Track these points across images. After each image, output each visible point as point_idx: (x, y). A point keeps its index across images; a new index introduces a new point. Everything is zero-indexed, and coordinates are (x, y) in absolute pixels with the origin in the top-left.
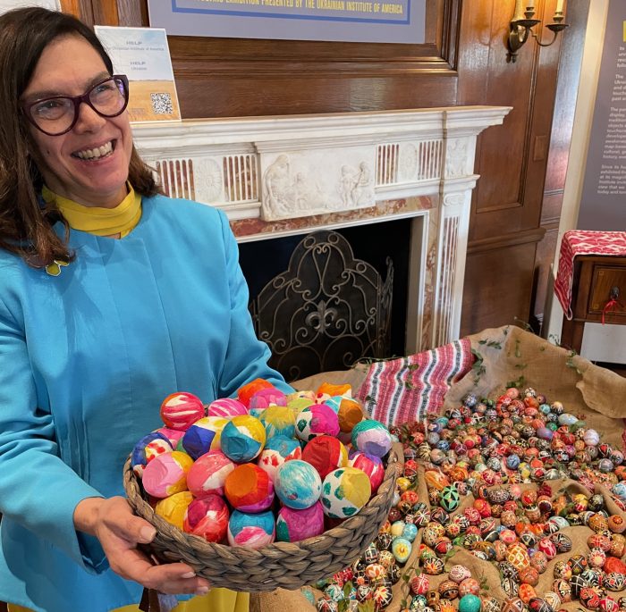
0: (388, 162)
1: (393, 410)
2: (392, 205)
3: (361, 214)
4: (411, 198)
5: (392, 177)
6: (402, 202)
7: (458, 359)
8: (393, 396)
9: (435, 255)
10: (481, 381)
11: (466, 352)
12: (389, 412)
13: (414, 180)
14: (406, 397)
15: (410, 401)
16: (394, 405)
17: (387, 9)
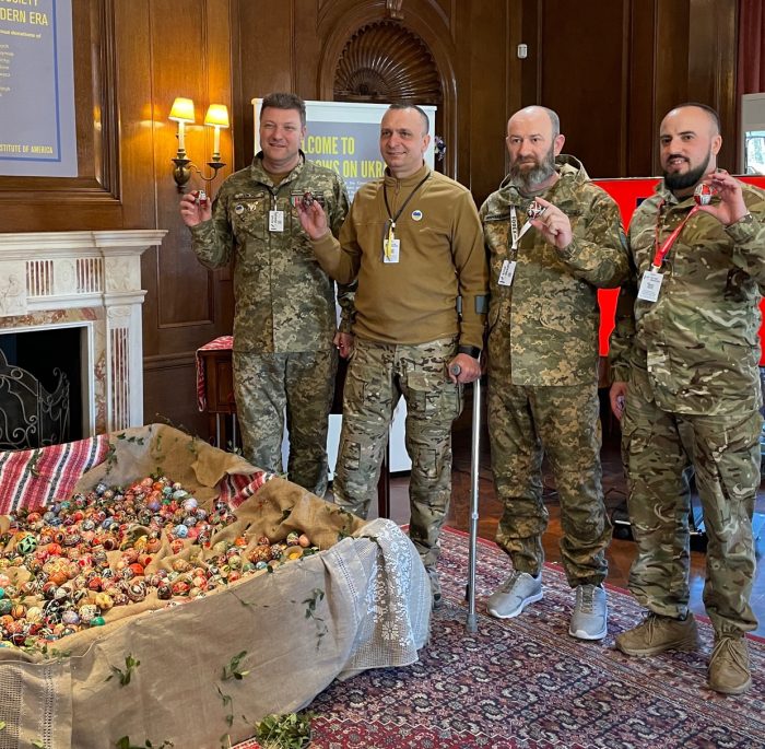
0: (42, 276)
1: (18, 497)
2: (50, 315)
3: (15, 322)
4: (71, 310)
5: (48, 290)
6: (61, 313)
7: (94, 451)
8: (18, 483)
9: (104, 366)
10: (114, 470)
11: (103, 445)
12: (13, 499)
13: (74, 293)
14: (33, 484)
15: (37, 488)
16: (19, 492)
17: (35, 150)
